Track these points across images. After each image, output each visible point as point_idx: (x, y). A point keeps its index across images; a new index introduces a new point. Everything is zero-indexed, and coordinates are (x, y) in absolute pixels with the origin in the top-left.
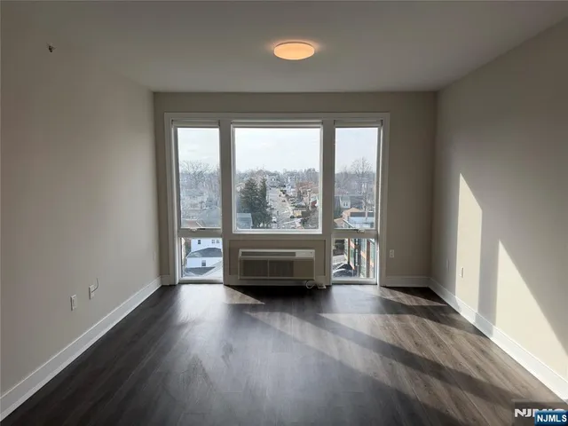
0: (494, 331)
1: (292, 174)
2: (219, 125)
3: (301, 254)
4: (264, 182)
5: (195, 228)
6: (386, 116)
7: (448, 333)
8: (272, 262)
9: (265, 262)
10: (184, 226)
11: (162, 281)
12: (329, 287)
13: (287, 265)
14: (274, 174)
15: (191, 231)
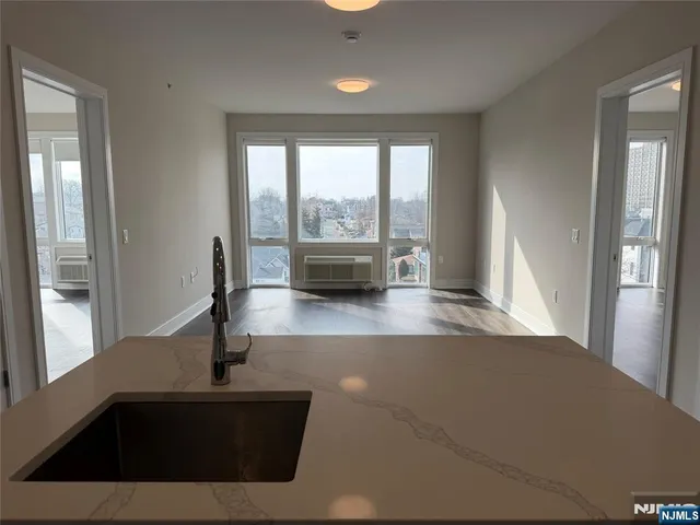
0: (512, 308)
1: (352, 203)
2: (285, 142)
3: (359, 259)
4: (318, 210)
5: (263, 238)
6: (435, 136)
7: (478, 313)
8: (334, 266)
9: (327, 266)
10: (254, 236)
11: (234, 285)
12: (385, 290)
13: (348, 269)
14: (330, 203)
15: (260, 240)
